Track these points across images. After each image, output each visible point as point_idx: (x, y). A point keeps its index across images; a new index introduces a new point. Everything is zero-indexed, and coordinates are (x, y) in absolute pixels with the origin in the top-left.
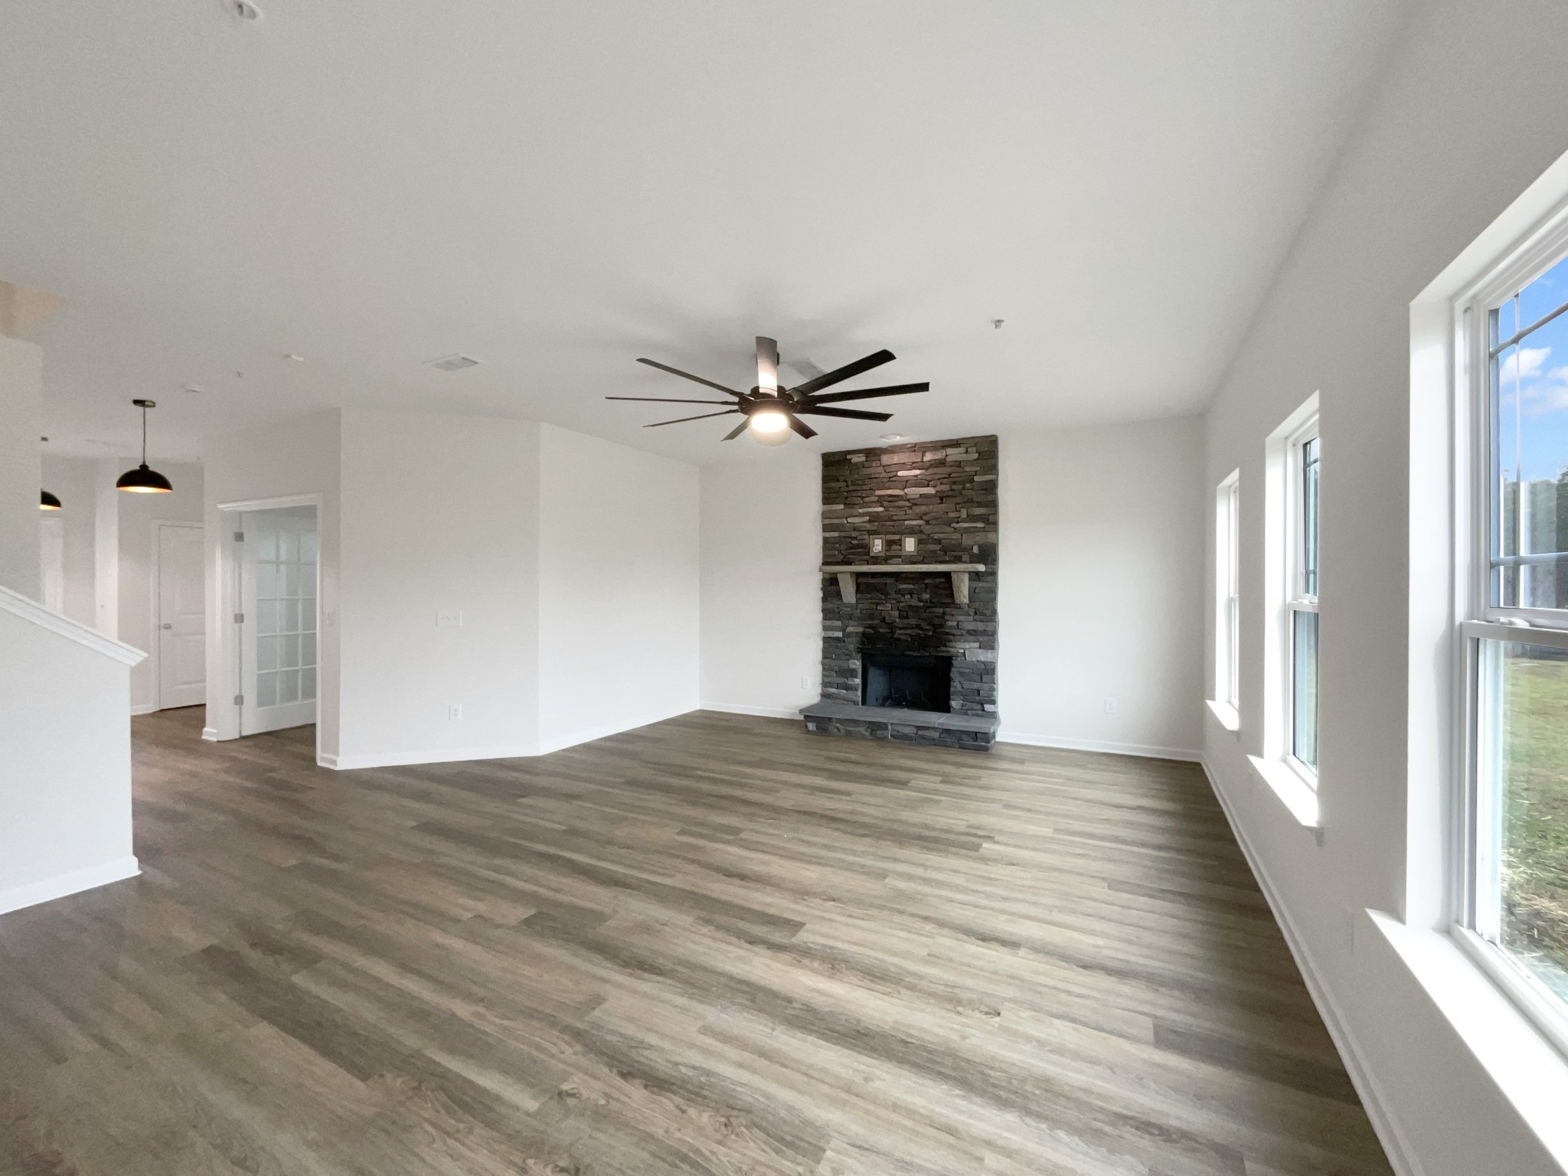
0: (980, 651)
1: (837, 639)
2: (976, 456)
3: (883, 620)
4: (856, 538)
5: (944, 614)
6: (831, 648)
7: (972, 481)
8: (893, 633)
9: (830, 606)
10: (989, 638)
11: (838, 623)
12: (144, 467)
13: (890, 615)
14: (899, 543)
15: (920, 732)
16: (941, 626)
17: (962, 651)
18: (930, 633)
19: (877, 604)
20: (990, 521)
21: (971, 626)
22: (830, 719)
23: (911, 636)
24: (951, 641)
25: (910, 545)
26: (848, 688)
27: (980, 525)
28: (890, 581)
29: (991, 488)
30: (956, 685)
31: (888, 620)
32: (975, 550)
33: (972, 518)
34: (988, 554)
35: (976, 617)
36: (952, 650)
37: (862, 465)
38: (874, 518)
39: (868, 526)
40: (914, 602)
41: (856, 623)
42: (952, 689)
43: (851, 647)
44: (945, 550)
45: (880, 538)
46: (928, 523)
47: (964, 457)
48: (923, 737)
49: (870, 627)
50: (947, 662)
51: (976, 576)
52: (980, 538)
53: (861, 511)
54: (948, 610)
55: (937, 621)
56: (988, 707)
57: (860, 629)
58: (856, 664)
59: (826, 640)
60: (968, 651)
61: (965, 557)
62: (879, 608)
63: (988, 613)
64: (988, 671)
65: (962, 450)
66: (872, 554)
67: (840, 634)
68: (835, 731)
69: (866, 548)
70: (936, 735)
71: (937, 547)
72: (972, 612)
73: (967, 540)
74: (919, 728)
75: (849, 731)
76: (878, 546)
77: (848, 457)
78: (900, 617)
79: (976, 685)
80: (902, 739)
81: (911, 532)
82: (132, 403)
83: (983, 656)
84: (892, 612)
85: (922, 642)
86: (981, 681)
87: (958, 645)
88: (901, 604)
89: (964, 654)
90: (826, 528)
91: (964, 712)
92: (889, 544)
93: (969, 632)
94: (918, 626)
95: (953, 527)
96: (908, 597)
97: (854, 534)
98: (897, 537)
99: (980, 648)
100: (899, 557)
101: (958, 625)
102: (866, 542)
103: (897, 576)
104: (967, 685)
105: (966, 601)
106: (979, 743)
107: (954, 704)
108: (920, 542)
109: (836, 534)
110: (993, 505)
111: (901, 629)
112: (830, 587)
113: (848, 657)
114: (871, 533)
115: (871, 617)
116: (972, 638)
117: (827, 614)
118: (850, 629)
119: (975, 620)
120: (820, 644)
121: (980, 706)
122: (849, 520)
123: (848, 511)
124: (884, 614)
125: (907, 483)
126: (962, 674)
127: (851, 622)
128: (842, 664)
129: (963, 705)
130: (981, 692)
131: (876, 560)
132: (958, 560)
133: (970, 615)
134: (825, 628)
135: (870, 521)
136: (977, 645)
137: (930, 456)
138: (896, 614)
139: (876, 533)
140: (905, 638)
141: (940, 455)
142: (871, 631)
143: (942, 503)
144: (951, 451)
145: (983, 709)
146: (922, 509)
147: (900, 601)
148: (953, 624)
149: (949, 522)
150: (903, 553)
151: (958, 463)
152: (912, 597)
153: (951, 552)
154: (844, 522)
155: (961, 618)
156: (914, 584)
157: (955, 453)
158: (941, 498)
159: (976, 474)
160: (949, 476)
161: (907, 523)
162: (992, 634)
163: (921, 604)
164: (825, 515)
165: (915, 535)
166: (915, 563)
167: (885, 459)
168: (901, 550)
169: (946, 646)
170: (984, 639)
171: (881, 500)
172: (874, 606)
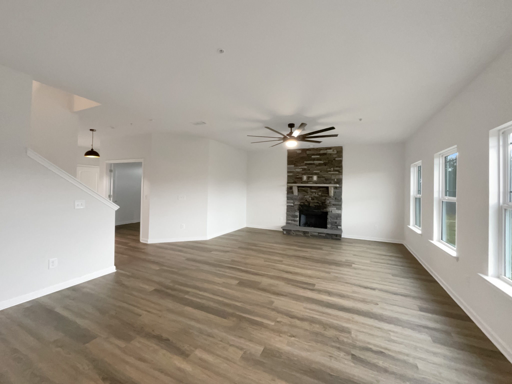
0: (337, 210)
1: (292, 206)
2: (336, 152)
3: (306, 201)
4: (298, 176)
5: (326, 199)
6: (289, 209)
7: (335, 160)
8: (309, 204)
9: (289, 196)
10: (339, 207)
11: (292, 201)
12: (92, 150)
13: (309, 199)
14: (312, 177)
15: (320, 234)
16: (325, 203)
17: (331, 210)
18: (321, 205)
19: (304, 196)
20: (340, 172)
21: (334, 203)
22: (291, 230)
23: (315, 205)
24: (327, 207)
25: (315, 178)
26: (294, 221)
27: (337, 173)
28: (309, 189)
29: (341, 162)
30: (329, 220)
32: (336, 180)
33: (335, 171)
34: (339, 182)
35: (336, 200)
36: (328, 210)
37: (300, 153)
38: (304, 169)
40: (316, 195)
41: (298, 201)
42: (328, 222)
43: (296, 208)
44: (326, 180)
45: (305, 176)
46: (321, 172)
47: (333, 152)
48: (321, 236)
49: (302, 202)
50: (326, 213)
51: (336, 188)
52: (337, 177)
53: (300, 167)
54: (326, 198)
55: (323, 201)
56: (339, 227)
57: (299, 203)
58: (297, 214)
59: (288, 206)
60: (333, 210)
61: (332, 182)
62: (305, 197)
63: (339, 199)
64: (339, 216)
65: (332, 150)
66: (303, 181)
67: (292, 205)
68: (293, 234)
69: (301, 178)
70: (324, 235)
71: (324, 179)
72: (334, 198)
73: (333, 177)
74: (319, 233)
75: (297, 234)
76: (305, 178)
77: (296, 151)
78: (312, 200)
79: (335, 221)
80: (313, 236)
81: (316, 174)
82: (90, 130)
83: (338, 212)
85: (318, 207)
86: (337, 219)
87: (330, 208)
88: (312, 196)
89: (332, 211)
90: (288, 172)
91: (332, 228)
92: (308, 178)
93: (333, 205)
94: (317, 203)
95: (329, 173)
96: (314, 194)
97: (297, 174)
98: (311, 176)
99: (337, 209)
101: (330, 202)
103: (311, 187)
104: (333, 220)
105: (333, 195)
106: (337, 237)
107: (329, 226)
108: (318, 177)
109: (292, 174)
110: (341, 167)
111: (312, 203)
112: (290, 190)
113: (295, 212)
114: (302, 174)
115: (302, 199)
117: (288, 198)
118: (296, 203)
119: (335, 201)
120: (286, 207)
121: (336, 227)
122: (296, 170)
123: (296, 167)
124: (307, 199)
125: (314, 160)
126: (331, 217)
127: (296, 201)
128: (293, 213)
129: (331, 226)
130: (337, 223)
131: (305, 182)
132: (330, 183)
133: (333, 200)
134: (287, 203)
135: (302, 171)
136: (336, 208)
137: (322, 152)
138: (310, 199)
139: (305, 174)
140: (313, 206)
141: (325, 152)
142: (303, 204)
143: (325, 166)
144: (328, 150)
145: (337, 228)
146: (319, 167)
147: (312, 195)
148: (328, 202)
149: (327, 171)
150: (313, 181)
151: (331, 154)
152: (315, 194)
153: (328, 181)
154: (294, 170)
155: (331, 200)
156: (316, 190)
157: (329, 151)
158: (325, 164)
159: (336, 157)
160: (328, 158)
161: (314, 171)
162: (341, 205)
163: (318, 196)
164: (288, 168)
165: (317, 175)
166: (317, 184)
167: (308, 152)
168: (312, 180)
169: (326, 209)
170: (338, 207)
171: (306, 164)
172: (303, 196)
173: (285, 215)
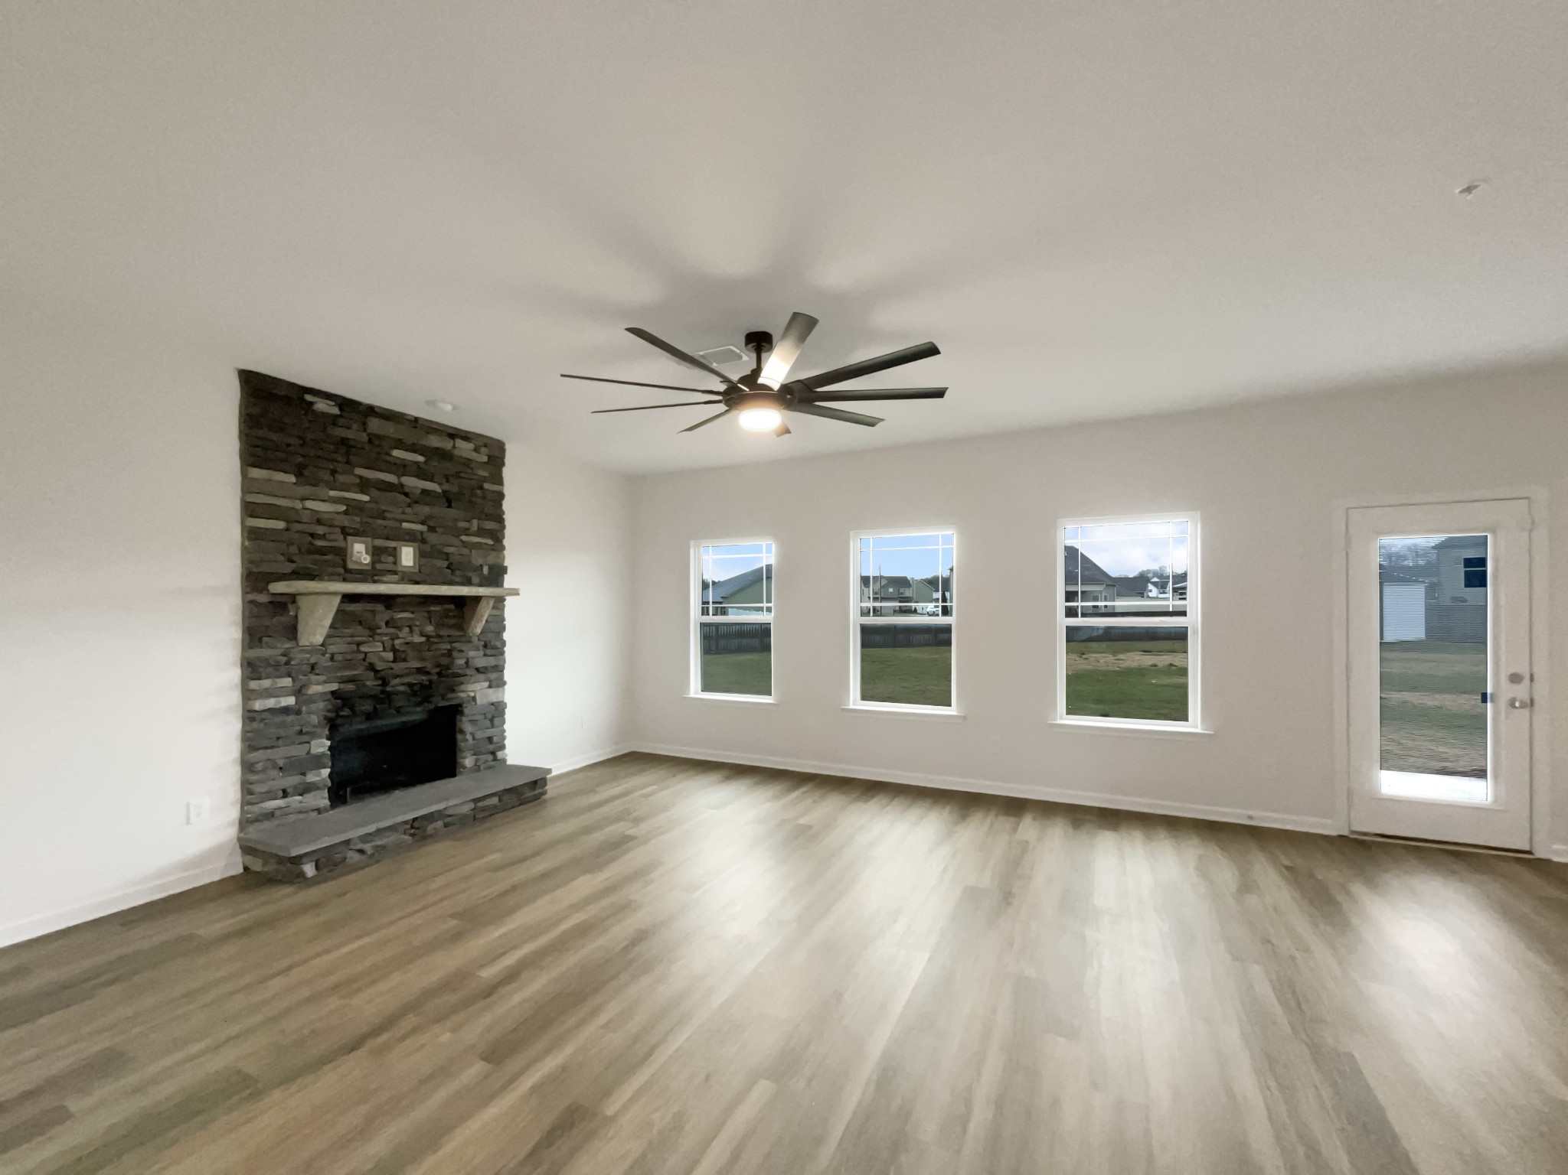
0: (490, 690)
1: (286, 710)
2: (485, 459)
3: (371, 667)
4: (323, 537)
5: (452, 650)
7: (481, 488)
8: (385, 682)
10: (494, 674)
11: (287, 682)
13: (380, 659)
14: (394, 553)
15: (480, 804)
16: (449, 666)
17: (472, 694)
18: (435, 678)
19: (358, 644)
20: (497, 537)
21: (481, 662)
23: (410, 685)
24: (462, 683)
25: (407, 556)
26: (305, 789)
27: (490, 542)
28: (380, 607)
29: (498, 499)
30: (467, 738)
31: (380, 666)
32: (486, 570)
33: (481, 532)
34: (496, 574)
35: (489, 652)
36: (462, 695)
37: (334, 420)
38: (353, 508)
39: (346, 521)
40: (418, 639)
41: (323, 678)
42: (462, 745)
43: (314, 719)
44: (453, 567)
45: (362, 542)
46: (432, 529)
47: (474, 456)
48: (483, 809)
49: (351, 680)
50: (456, 710)
53: (332, 493)
54: (455, 645)
55: (444, 661)
56: (500, 755)
57: (334, 687)
58: (321, 746)
59: (250, 716)
60: (477, 691)
61: (475, 580)
62: (363, 648)
63: (498, 644)
64: (497, 711)
65: (471, 446)
66: (352, 565)
67: (291, 701)
68: (357, 857)
69: (342, 553)
70: (495, 800)
71: (443, 563)
72: (482, 646)
73: (477, 558)
74: (476, 801)
76: (360, 552)
77: (308, 398)
78: (395, 660)
79: (489, 733)
81: (410, 538)
83: (493, 695)
84: (383, 654)
85: (422, 692)
86: (493, 726)
87: (470, 687)
88: (397, 642)
89: (474, 699)
90: (249, 509)
91: (477, 769)
92: (376, 553)
93: (479, 670)
94: (419, 671)
95: (461, 541)
96: (405, 630)
97: (320, 530)
98: (392, 544)
99: (490, 687)
100: (395, 573)
101: (467, 663)
102: (342, 544)
103: (388, 601)
104: (479, 735)
105: (478, 631)
106: (536, 790)
107: (468, 762)
108: (421, 555)
109: (280, 525)
110: (499, 519)
111: (396, 677)
112: (268, 619)
113: (305, 738)
114: (345, 532)
115: (348, 664)
116: (481, 677)
117: (252, 669)
118: (315, 689)
119: (485, 655)
121: (490, 757)
122: (309, 504)
123: (306, 490)
124: (372, 659)
125: (402, 468)
126: (473, 722)
127: (313, 677)
128: (298, 751)
129: (477, 760)
130: (493, 739)
131: (364, 576)
132: (468, 582)
133: (478, 650)
134: (248, 695)
135: (346, 513)
136: (487, 684)
137: (434, 441)
138: (390, 656)
139: (357, 534)
140: (402, 688)
141: (447, 444)
142: (351, 687)
143: (449, 506)
144: (460, 443)
145: (495, 759)
146: (426, 510)
147: (394, 637)
148: (462, 662)
149: (458, 533)
150: (400, 569)
151: (467, 463)
152: (411, 631)
153: (457, 571)
154: (298, 505)
155: (471, 654)
156: (412, 613)
157: (464, 448)
158: (448, 500)
159: (485, 480)
160: (457, 475)
161: (405, 525)
162: (499, 669)
163: (423, 639)
164: (248, 486)
165: (416, 544)
166: (417, 583)
167: (374, 425)
168: (395, 563)
169: (454, 691)
170: (493, 676)
171: (364, 485)
172: (355, 647)
173: (232, 775)
